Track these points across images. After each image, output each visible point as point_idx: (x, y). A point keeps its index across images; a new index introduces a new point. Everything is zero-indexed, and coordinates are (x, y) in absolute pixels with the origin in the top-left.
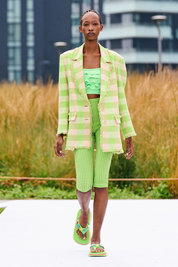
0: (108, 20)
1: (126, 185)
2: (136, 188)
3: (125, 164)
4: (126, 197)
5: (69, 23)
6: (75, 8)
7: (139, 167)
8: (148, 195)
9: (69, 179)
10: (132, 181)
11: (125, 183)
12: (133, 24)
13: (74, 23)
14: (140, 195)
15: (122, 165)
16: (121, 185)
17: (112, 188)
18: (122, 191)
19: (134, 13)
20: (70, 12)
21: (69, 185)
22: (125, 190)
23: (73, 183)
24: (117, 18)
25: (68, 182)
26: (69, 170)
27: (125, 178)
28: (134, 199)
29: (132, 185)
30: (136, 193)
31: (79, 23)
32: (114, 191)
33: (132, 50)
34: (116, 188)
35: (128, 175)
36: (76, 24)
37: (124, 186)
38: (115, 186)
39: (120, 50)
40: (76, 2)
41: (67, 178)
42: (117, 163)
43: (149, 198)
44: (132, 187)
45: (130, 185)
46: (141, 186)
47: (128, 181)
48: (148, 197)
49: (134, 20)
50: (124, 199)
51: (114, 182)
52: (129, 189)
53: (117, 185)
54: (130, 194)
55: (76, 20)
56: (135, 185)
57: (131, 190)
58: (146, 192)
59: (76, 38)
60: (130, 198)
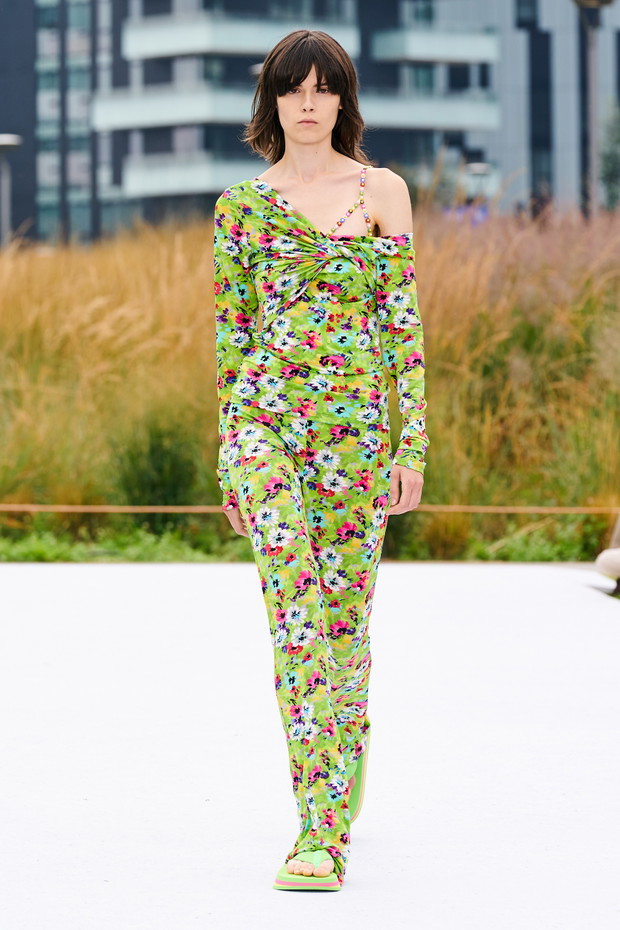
0: (136, 74)
1: (170, 525)
2: (195, 532)
3: (167, 467)
4: (169, 557)
5: (32, 82)
6: (47, 42)
7: (207, 476)
8: (227, 552)
9: (16, 508)
10: (186, 515)
11: (166, 518)
12: (203, 86)
13: (42, 82)
14: (208, 551)
15: (160, 470)
16: (156, 525)
17: (130, 532)
18: (158, 542)
19: (207, 57)
20: (32, 53)
21: (14, 524)
22: (167, 538)
23: (26, 518)
24: (160, 71)
25: (11, 515)
26: (17, 484)
27: (166, 504)
28: (192, 561)
29: (186, 525)
30: (196, 546)
31: (56, 81)
32: (138, 540)
33: (201, 156)
34: (141, 533)
35: (175, 496)
36: (50, 87)
37: (164, 527)
38: (139, 526)
39: (166, 157)
40: (50, 26)
41: (10, 503)
42: (144, 464)
43: (233, 560)
44: (188, 532)
45: (180, 526)
46: (212, 527)
47: (176, 514)
48: (228, 557)
49: (207, 76)
50: (164, 561)
51: (136, 515)
52: (177, 534)
53: (146, 525)
54: (179, 548)
55: (50, 74)
56: (194, 523)
57: (182, 537)
58: (223, 542)
59: (48, 123)
60: (179, 558)
